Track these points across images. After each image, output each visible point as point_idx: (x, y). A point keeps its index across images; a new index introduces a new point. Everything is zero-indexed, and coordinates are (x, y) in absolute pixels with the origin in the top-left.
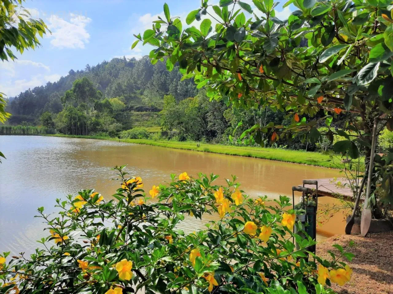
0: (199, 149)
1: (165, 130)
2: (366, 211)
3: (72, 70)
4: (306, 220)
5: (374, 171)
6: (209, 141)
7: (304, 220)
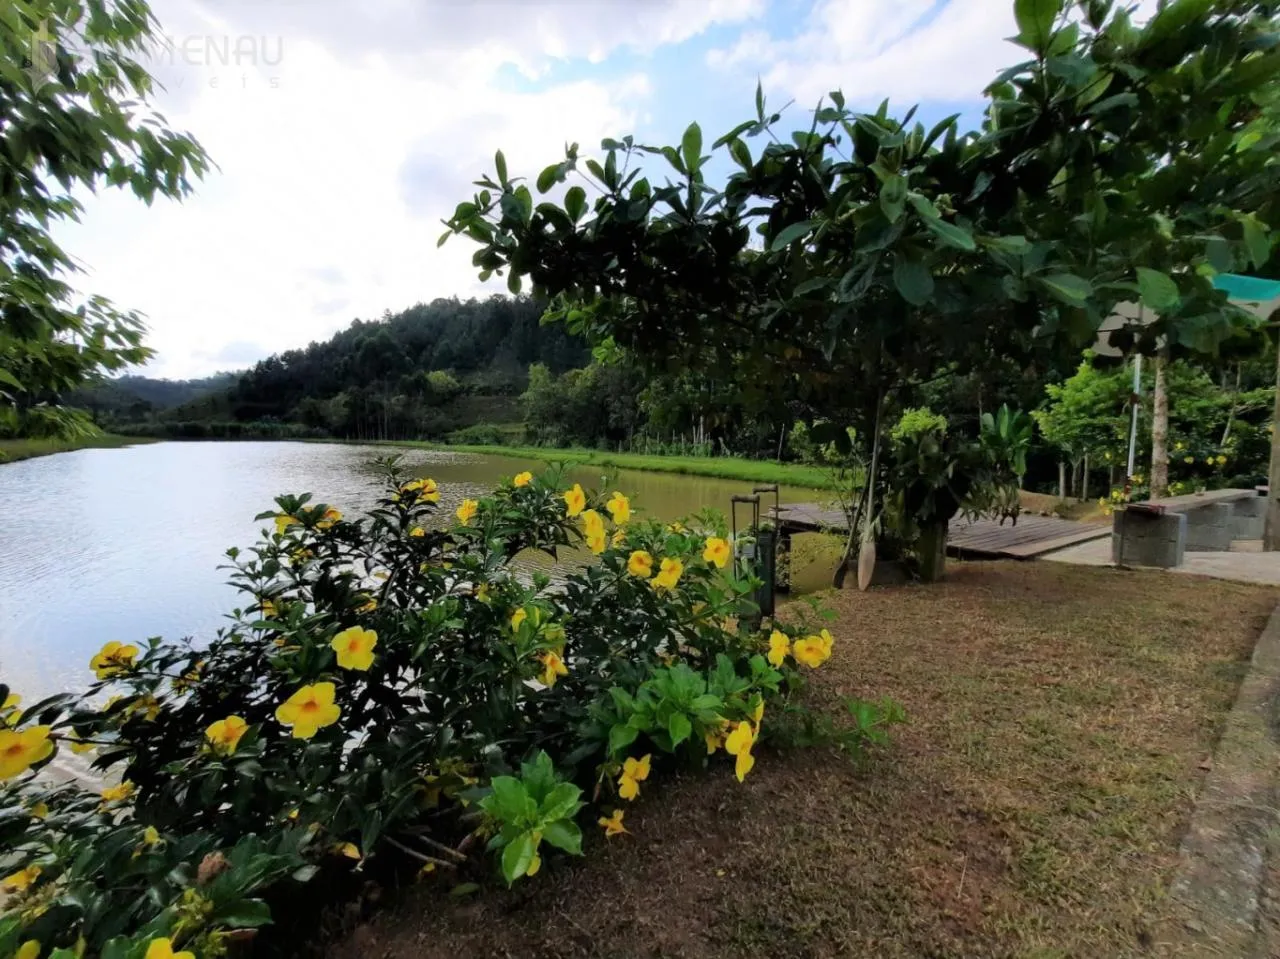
0: (595, 461)
1: (532, 427)
2: (868, 548)
3: (357, 320)
4: (756, 556)
5: (878, 478)
6: (612, 448)
7: (752, 556)
